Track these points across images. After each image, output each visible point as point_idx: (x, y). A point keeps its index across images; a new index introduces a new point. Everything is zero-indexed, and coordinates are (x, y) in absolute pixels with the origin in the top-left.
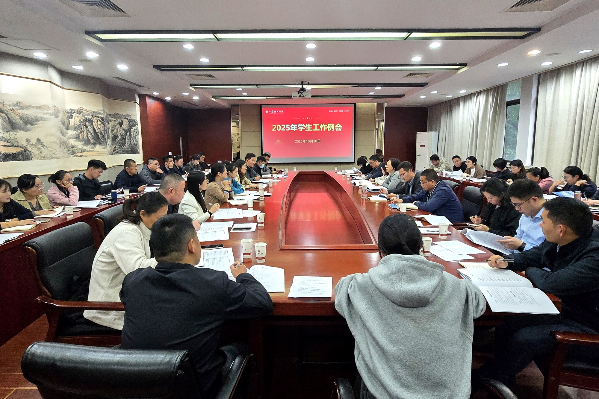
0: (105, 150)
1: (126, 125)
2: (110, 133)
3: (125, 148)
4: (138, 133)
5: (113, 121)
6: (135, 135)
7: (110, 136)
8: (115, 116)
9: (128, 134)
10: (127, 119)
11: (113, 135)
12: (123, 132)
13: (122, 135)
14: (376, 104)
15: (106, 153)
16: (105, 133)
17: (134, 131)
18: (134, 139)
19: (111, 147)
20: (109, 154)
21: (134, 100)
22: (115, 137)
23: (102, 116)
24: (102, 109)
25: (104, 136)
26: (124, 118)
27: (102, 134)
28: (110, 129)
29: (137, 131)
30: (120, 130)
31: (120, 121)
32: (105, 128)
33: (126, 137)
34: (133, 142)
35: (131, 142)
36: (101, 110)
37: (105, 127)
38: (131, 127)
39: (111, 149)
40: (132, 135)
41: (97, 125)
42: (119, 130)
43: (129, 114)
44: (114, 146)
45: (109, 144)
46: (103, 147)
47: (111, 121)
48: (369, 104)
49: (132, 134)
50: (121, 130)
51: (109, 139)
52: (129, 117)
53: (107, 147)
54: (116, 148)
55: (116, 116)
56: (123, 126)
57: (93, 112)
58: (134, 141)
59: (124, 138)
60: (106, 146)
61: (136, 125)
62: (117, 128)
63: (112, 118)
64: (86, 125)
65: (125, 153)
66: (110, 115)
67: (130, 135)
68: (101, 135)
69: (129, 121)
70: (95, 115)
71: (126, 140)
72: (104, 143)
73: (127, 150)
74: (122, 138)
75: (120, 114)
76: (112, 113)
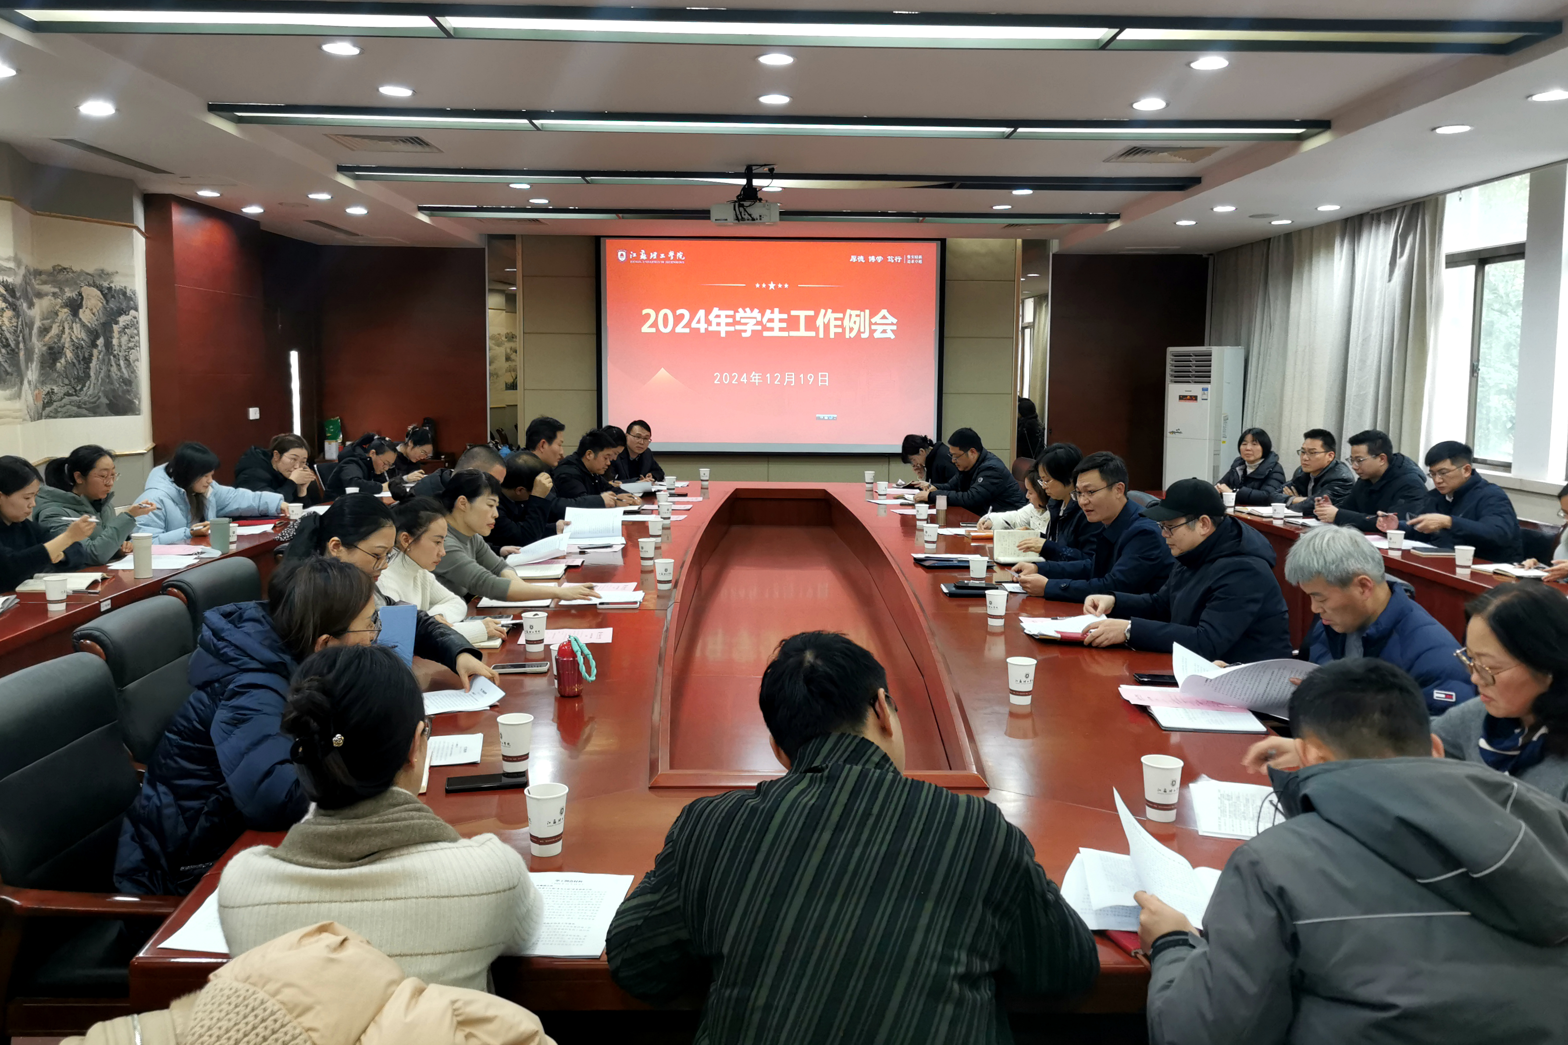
0: (18, 405)
1: (95, 310)
2: (34, 339)
3: (86, 395)
4: (137, 338)
5: (46, 295)
6: (124, 347)
7: (37, 351)
8: (58, 275)
9: (100, 342)
10: (97, 288)
11: (45, 348)
12: (83, 335)
13: (77, 348)
14: (1019, 241)
15: (18, 414)
16: (18, 343)
17: (123, 331)
18: (122, 363)
19: (37, 392)
20: (28, 417)
21: (127, 220)
22: (53, 354)
23: (10, 280)
24: (10, 253)
25: (13, 354)
26: (89, 285)
27: (9, 344)
28: (37, 324)
29: (135, 331)
30: (71, 328)
31: (74, 295)
32: (20, 323)
33: (91, 355)
34: (119, 373)
35: (109, 371)
36: (8, 259)
37: (18, 318)
38: (111, 317)
39: (36, 398)
40: (116, 347)
42: (67, 331)
43: (109, 269)
44: (47, 389)
45: (29, 382)
46: (8, 392)
47: (40, 295)
48: (995, 244)
49: (115, 342)
50: (77, 327)
51: (31, 361)
52: (105, 281)
53: (23, 392)
54: (53, 392)
55: (61, 277)
56: (85, 315)
58: (120, 370)
59: (84, 358)
60: (20, 389)
61: (132, 308)
62: (62, 322)
63: (45, 283)
65: (85, 412)
66: (38, 273)
67: (108, 345)
68: (4, 351)
69: (108, 294)
71: (93, 364)
72: (14, 378)
73: (95, 402)
74: (77, 356)
75: (73, 272)
76: (47, 266)
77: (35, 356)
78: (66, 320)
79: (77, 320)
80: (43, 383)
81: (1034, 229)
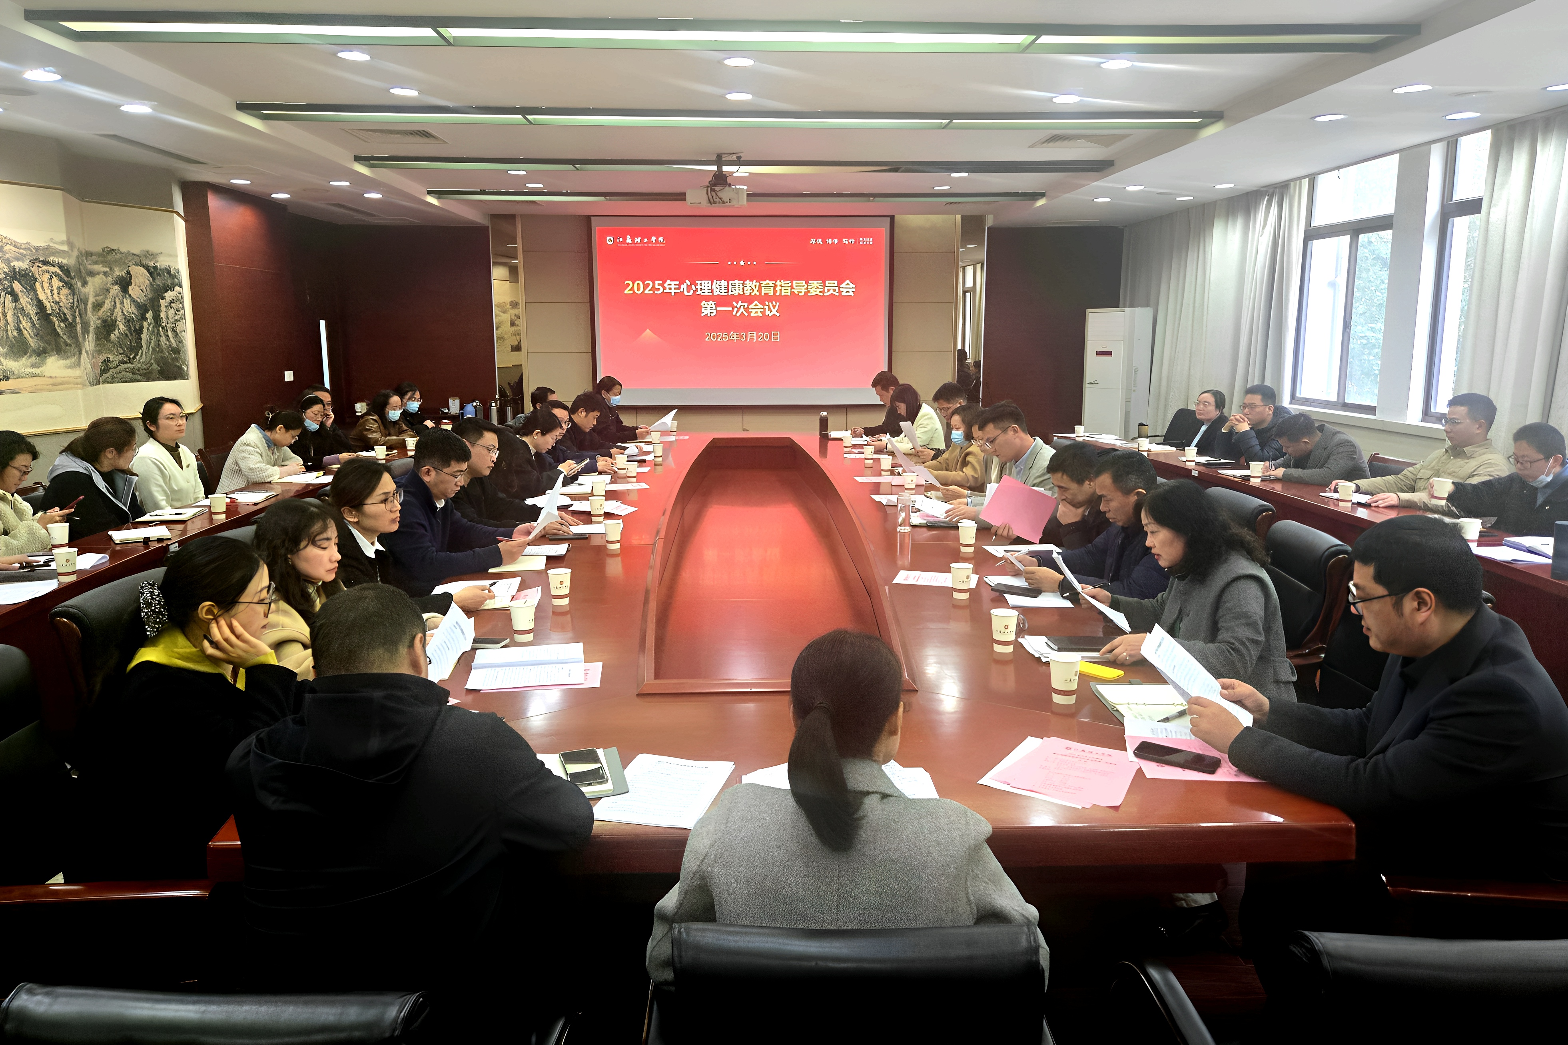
0: (77, 372)
1: (143, 287)
2: (89, 313)
3: (139, 362)
4: (182, 311)
5: (98, 274)
6: (171, 319)
7: (92, 324)
8: (108, 256)
9: (150, 315)
10: (144, 267)
11: (99, 322)
12: (133, 309)
13: (128, 321)
14: (959, 217)
15: (79, 380)
16: (74, 318)
17: (169, 305)
18: (170, 333)
19: (94, 360)
20: (88, 382)
21: (167, 205)
22: (108, 326)
23: (65, 261)
24: (64, 237)
25: (71, 327)
26: (137, 265)
27: (67, 319)
28: (91, 300)
29: (181, 305)
30: (122, 303)
31: (123, 273)
32: (76, 300)
33: (142, 327)
34: (167, 343)
35: (159, 340)
36: (62, 243)
37: (74, 295)
38: (159, 292)
39: (94, 366)
40: (164, 320)
41: (48, 292)
42: (118, 304)
43: (153, 249)
44: (103, 357)
45: (87, 352)
46: (68, 361)
47: (92, 274)
48: (936, 219)
49: (163, 315)
50: (127, 302)
51: (88, 333)
52: (151, 261)
53: (82, 361)
54: (109, 361)
55: (110, 257)
56: (134, 291)
57: (37, 249)
58: (168, 340)
59: (135, 330)
60: (79, 358)
61: (177, 285)
62: (114, 298)
63: (96, 263)
64: (13, 293)
65: (139, 377)
66: (89, 254)
67: (157, 318)
68: (62, 325)
69: (153, 272)
70: (41, 259)
71: (145, 335)
72: (73, 349)
73: (148, 369)
74: (129, 329)
75: (121, 253)
76: (97, 248)
77: (91, 329)
78: (117, 296)
79: (127, 296)
80: (100, 352)
81: (972, 207)
